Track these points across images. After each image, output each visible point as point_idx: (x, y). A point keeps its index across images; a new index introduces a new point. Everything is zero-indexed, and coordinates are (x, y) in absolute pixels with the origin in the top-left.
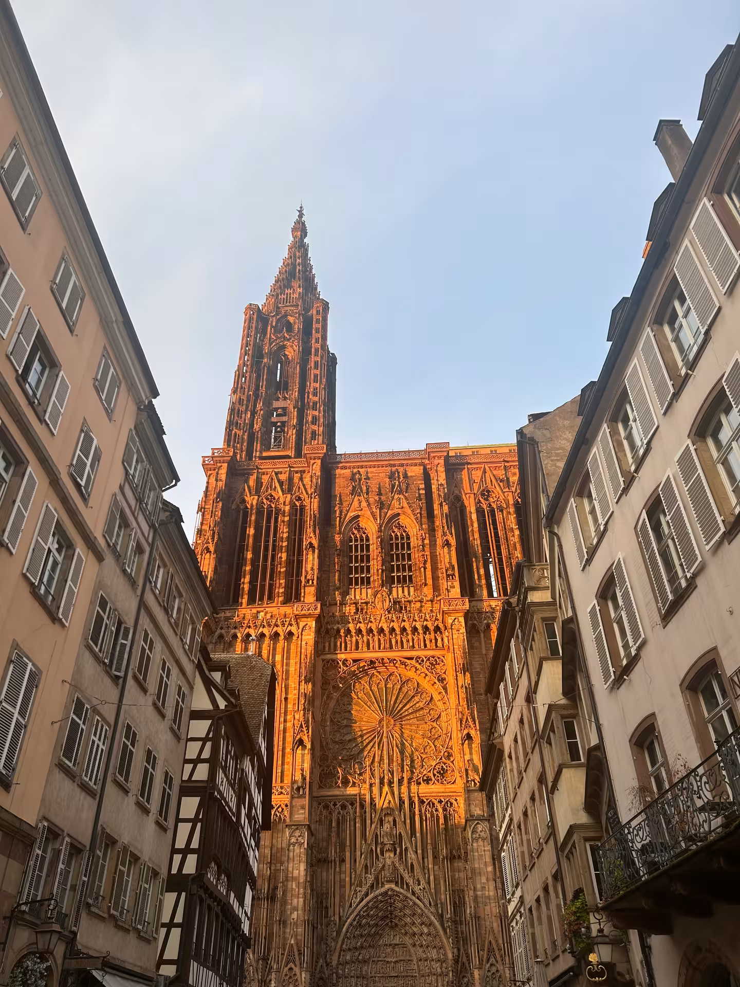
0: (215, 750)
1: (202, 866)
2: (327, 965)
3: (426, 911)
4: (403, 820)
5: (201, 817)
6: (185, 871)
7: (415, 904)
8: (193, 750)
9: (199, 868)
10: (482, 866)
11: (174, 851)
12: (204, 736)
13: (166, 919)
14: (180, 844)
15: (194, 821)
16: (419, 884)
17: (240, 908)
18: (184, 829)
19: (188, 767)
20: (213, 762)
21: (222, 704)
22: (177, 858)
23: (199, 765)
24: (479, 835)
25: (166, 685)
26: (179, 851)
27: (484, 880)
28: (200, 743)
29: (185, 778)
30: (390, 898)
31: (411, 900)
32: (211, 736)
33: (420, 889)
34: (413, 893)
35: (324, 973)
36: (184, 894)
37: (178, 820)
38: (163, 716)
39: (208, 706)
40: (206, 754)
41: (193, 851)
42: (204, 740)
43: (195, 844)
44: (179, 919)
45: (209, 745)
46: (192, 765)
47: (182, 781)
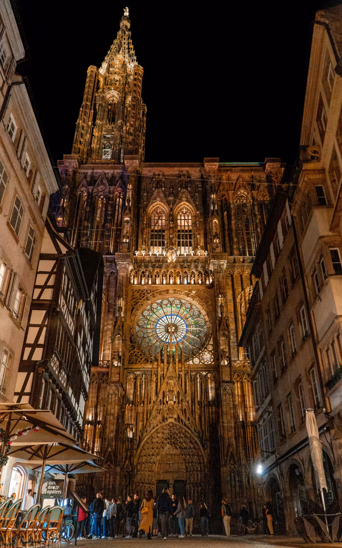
0: (58, 281)
1: (47, 356)
2: (131, 464)
3: (193, 435)
4: (180, 383)
5: (46, 323)
6: (34, 358)
7: (186, 431)
8: (41, 280)
9: (44, 356)
10: (228, 410)
11: (25, 345)
12: (50, 271)
13: (18, 389)
14: (31, 340)
15: (41, 327)
16: (189, 420)
17: (76, 403)
18: (33, 332)
19: (37, 291)
20: (57, 288)
21: (64, 250)
22: (28, 350)
23: (46, 290)
24: (227, 392)
25: (20, 220)
26: (29, 345)
27: (229, 417)
28: (47, 275)
29: (35, 297)
30: (171, 428)
31: (183, 429)
32: (55, 270)
33: (190, 423)
34: (185, 425)
35: (129, 469)
36: (32, 374)
37: (29, 325)
38: (17, 241)
39: (54, 251)
40: (51, 283)
41: (40, 346)
42: (50, 274)
43: (41, 341)
44: (28, 389)
45: (53, 277)
46: (40, 290)
47: (33, 300)
